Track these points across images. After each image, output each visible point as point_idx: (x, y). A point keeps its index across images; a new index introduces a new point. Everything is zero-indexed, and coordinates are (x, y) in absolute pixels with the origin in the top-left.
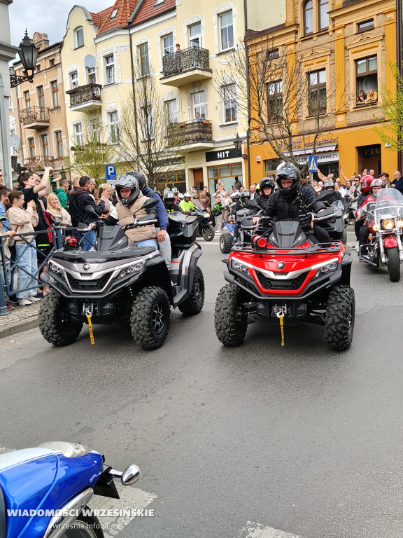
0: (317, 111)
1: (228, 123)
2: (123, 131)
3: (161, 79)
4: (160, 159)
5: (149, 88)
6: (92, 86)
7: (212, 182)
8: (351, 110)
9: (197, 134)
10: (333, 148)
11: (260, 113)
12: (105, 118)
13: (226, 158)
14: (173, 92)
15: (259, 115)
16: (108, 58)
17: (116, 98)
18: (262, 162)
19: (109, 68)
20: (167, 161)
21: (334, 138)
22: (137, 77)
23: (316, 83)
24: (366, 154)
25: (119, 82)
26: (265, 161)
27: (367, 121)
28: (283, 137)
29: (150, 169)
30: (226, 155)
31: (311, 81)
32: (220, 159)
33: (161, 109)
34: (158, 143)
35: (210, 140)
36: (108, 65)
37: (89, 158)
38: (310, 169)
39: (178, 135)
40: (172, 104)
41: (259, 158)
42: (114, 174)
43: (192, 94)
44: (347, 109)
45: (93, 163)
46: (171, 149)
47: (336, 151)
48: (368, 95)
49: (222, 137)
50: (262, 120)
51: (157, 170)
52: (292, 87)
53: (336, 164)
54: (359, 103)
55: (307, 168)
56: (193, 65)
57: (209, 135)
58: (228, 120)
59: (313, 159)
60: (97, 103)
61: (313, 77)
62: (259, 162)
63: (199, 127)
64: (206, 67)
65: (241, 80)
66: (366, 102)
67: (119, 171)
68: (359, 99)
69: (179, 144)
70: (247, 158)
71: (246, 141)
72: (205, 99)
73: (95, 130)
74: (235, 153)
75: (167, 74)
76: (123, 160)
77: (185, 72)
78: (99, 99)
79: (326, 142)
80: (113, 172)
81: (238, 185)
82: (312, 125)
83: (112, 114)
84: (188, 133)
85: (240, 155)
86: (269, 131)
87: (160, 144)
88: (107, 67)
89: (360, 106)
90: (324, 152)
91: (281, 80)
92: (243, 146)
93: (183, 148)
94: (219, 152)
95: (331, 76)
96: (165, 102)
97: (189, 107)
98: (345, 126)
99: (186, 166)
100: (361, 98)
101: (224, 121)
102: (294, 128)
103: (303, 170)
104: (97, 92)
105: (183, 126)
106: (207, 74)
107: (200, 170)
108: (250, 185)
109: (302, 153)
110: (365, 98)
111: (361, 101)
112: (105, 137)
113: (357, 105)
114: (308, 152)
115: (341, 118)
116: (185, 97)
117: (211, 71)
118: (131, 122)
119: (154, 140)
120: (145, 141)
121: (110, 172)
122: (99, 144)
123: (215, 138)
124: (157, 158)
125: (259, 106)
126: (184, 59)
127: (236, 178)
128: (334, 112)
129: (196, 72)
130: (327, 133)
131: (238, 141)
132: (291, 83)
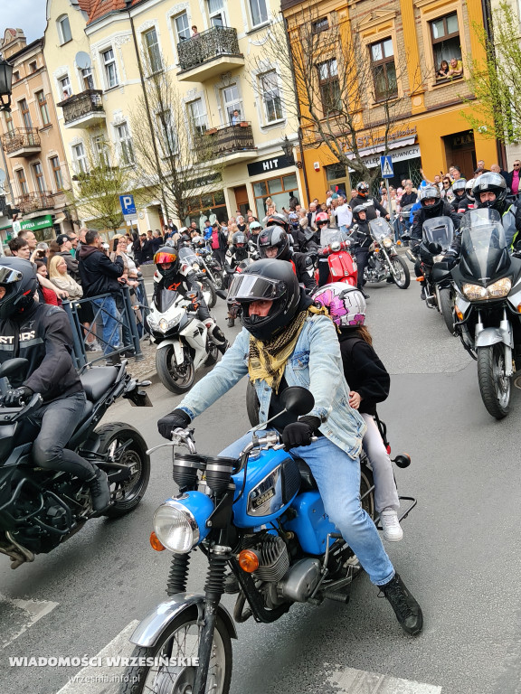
0: (386, 95)
1: (272, 122)
2: (137, 150)
3: (178, 74)
4: (189, 179)
5: (163, 89)
6: (90, 93)
7: (260, 201)
8: (430, 88)
9: (233, 142)
10: (412, 142)
11: (311, 107)
12: (112, 134)
13: (274, 168)
14: (196, 90)
15: (310, 111)
16: (106, 53)
17: (123, 106)
18: (322, 170)
19: (109, 67)
20: (199, 181)
21: (411, 128)
22: (147, 75)
23: (380, 58)
24: (455, 143)
25: (124, 83)
26: (325, 167)
27: (452, 101)
28: (344, 135)
29: (177, 195)
30: (273, 164)
31: (374, 56)
32: (267, 171)
33: (183, 115)
34: (185, 159)
35: (251, 147)
36: (107, 63)
37: (97, 188)
38: (384, 174)
39: (209, 146)
40: (196, 106)
41: (318, 165)
42: (133, 206)
43: (221, 89)
44: (425, 88)
45: (104, 194)
46: (202, 165)
47: (416, 144)
48: (450, 66)
49: (267, 142)
50: (315, 117)
51: (187, 194)
52: (349, 68)
53: (417, 162)
54: (440, 78)
55: (380, 172)
56: (217, 51)
57: (249, 141)
58: (271, 118)
59: (386, 161)
60: (99, 115)
61: (377, 50)
62: (318, 170)
63: (235, 132)
64: (236, 52)
65: (282, 67)
66: (448, 76)
67: (138, 203)
68: (439, 74)
69: (212, 158)
70: (302, 165)
71: (298, 143)
72: (237, 95)
73: (100, 151)
74: (285, 161)
75: (185, 67)
76: (140, 186)
77: (208, 61)
78: (100, 108)
79: (401, 134)
80: (130, 203)
81: (295, 203)
82: (380, 115)
83: (120, 127)
84: (221, 142)
85: (292, 163)
86: (325, 129)
87: (186, 160)
88: (106, 66)
89: (440, 82)
90: (401, 147)
91: (334, 59)
92: (295, 152)
93: (218, 161)
94: (265, 161)
95: (400, 47)
96: (187, 103)
97: (220, 107)
98: (425, 110)
99: (225, 185)
100: (441, 72)
101: (267, 119)
102: (358, 121)
103: (374, 176)
104: (98, 101)
105: (214, 134)
106: (237, 61)
107: (243, 188)
108: (309, 202)
109: (372, 152)
110: (447, 70)
111: (442, 75)
112: (115, 159)
113: (437, 81)
114: (379, 150)
115: (418, 101)
116: (212, 95)
117: (242, 56)
118: (145, 138)
119: (178, 155)
120: (167, 158)
121: (126, 204)
122: (108, 169)
123: (258, 145)
124: (185, 178)
125: (309, 98)
126: (205, 45)
127: (291, 194)
128: (407, 93)
129: (223, 60)
130: (401, 122)
131: (287, 145)
132: (348, 63)
